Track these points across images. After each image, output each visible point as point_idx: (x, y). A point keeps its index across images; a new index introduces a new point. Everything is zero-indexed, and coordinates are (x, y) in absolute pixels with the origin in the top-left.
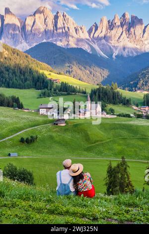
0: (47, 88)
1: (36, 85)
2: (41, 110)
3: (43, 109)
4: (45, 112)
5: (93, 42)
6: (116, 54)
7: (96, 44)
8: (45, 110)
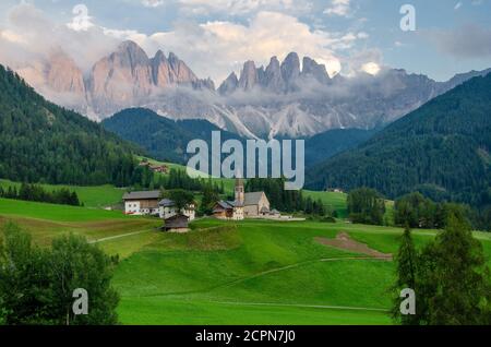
0: (139, 181)
1: (114, 178)
2: (127, 204)
3: (132, 203)
4: (138, 208)
5: (230, 109)
6: (276, 132)
7: (236, 113)
8: (138, 203)
